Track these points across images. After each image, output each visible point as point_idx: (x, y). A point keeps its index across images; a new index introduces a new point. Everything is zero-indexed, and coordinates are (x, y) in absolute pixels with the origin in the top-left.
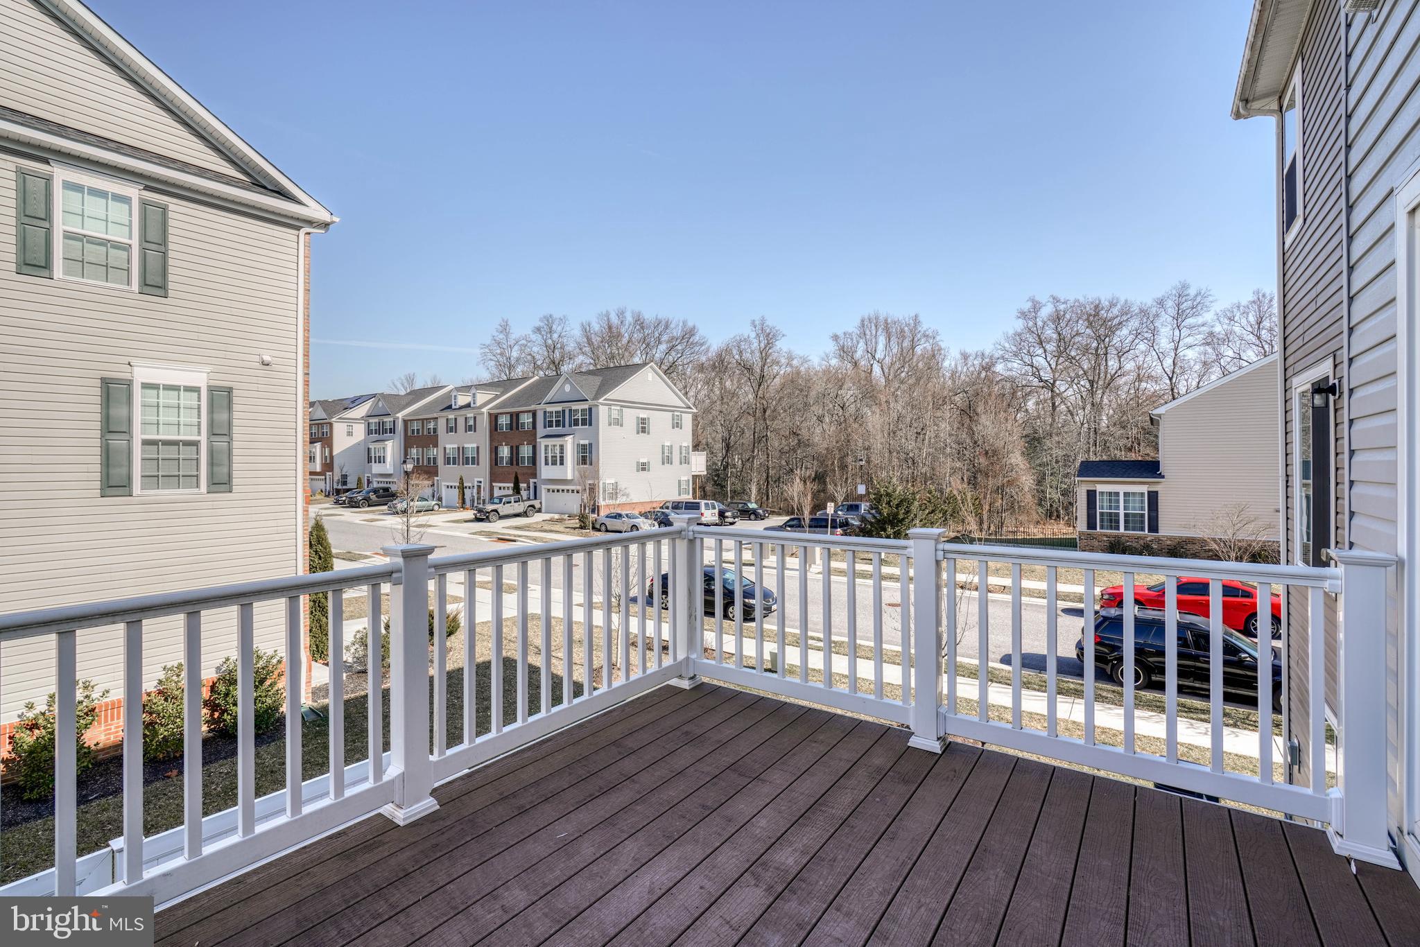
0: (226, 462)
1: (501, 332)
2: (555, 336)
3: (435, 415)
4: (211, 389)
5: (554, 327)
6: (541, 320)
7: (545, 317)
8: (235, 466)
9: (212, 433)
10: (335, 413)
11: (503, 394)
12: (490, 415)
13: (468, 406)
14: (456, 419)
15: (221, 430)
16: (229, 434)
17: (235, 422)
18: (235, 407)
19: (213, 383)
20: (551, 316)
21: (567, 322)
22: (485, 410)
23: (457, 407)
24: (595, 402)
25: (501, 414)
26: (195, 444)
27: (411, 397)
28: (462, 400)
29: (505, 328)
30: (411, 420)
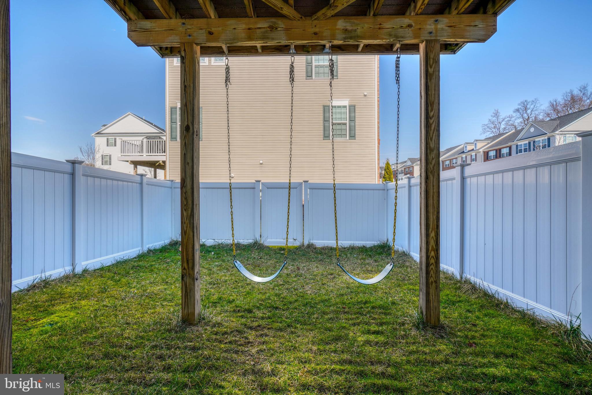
0: (354, 129)
1: (494, 116)
2: (529, 111)
3: (456, 157)
4: (350, 106)
5: (528, 106)
6: (519, 105)
7: (521, 103)
8: (356, 131)
9: (350, 120)
10: (415, 162)
11: (492, 142)
12: (484, 152)
13: (473, 150)
14: (466, 157)
15: (352, 120)
16: (354, 121)
17: (356, 116)
18: (356, 111)
19: (350, 104)
20: (526, 101)
21: (538, 102)
22: (481, 150)
23: (467, 151)
24: (553, 134)
25: (490, 151)
26: (345, 124)
27: (446, 151)
28: (469, 148)
29: (496, 114)
30: (445, 161)
